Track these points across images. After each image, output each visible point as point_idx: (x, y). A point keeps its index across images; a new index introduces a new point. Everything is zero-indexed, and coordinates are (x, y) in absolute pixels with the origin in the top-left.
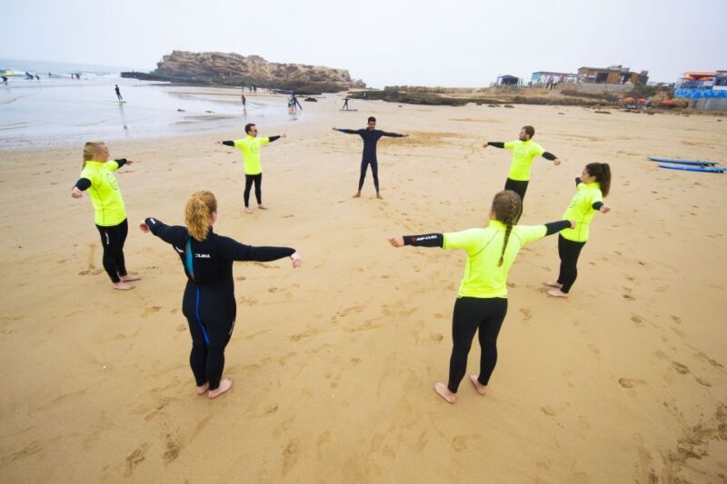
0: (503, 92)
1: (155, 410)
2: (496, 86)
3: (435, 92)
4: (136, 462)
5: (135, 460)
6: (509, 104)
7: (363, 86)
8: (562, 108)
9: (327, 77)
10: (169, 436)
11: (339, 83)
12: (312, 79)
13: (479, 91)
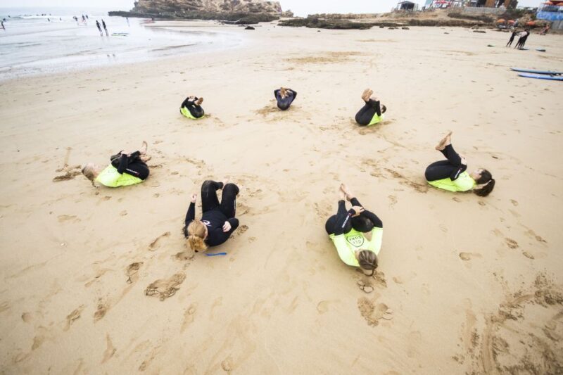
0: (402, 16)
1: (93, 279)
2: (396, 11)
3: (347, 18)
4: (73, 320)
5: (73, 318)
6: (405, 27)
7: (291, 15)
8: (448, 29)
9: (263, 8)
10: (100, 299)
11: (272, 13)
12: (251, 10)
13: (382, 16)
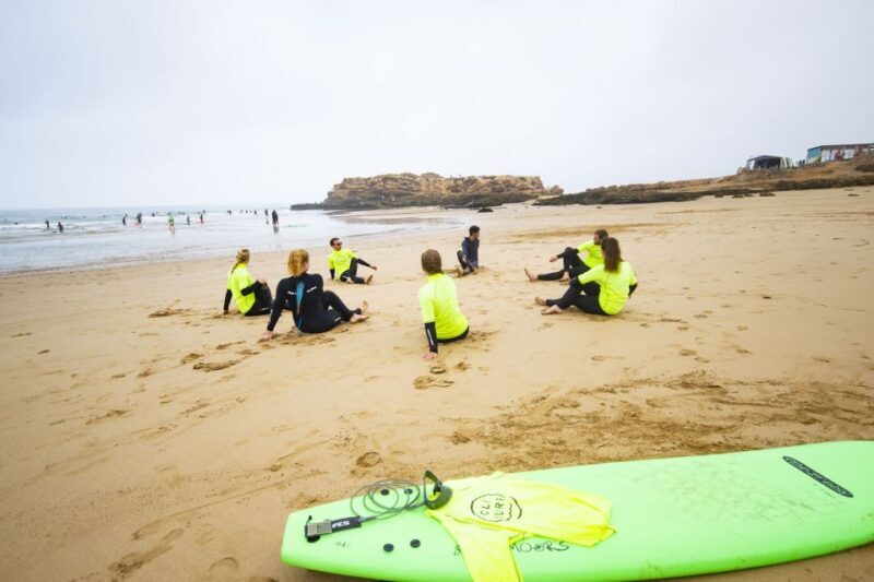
0: (758, 178)
2: (746, 171)
7: (559, 192)
9: (513, 186)
11: (528, 192)
12: (494, 190)
